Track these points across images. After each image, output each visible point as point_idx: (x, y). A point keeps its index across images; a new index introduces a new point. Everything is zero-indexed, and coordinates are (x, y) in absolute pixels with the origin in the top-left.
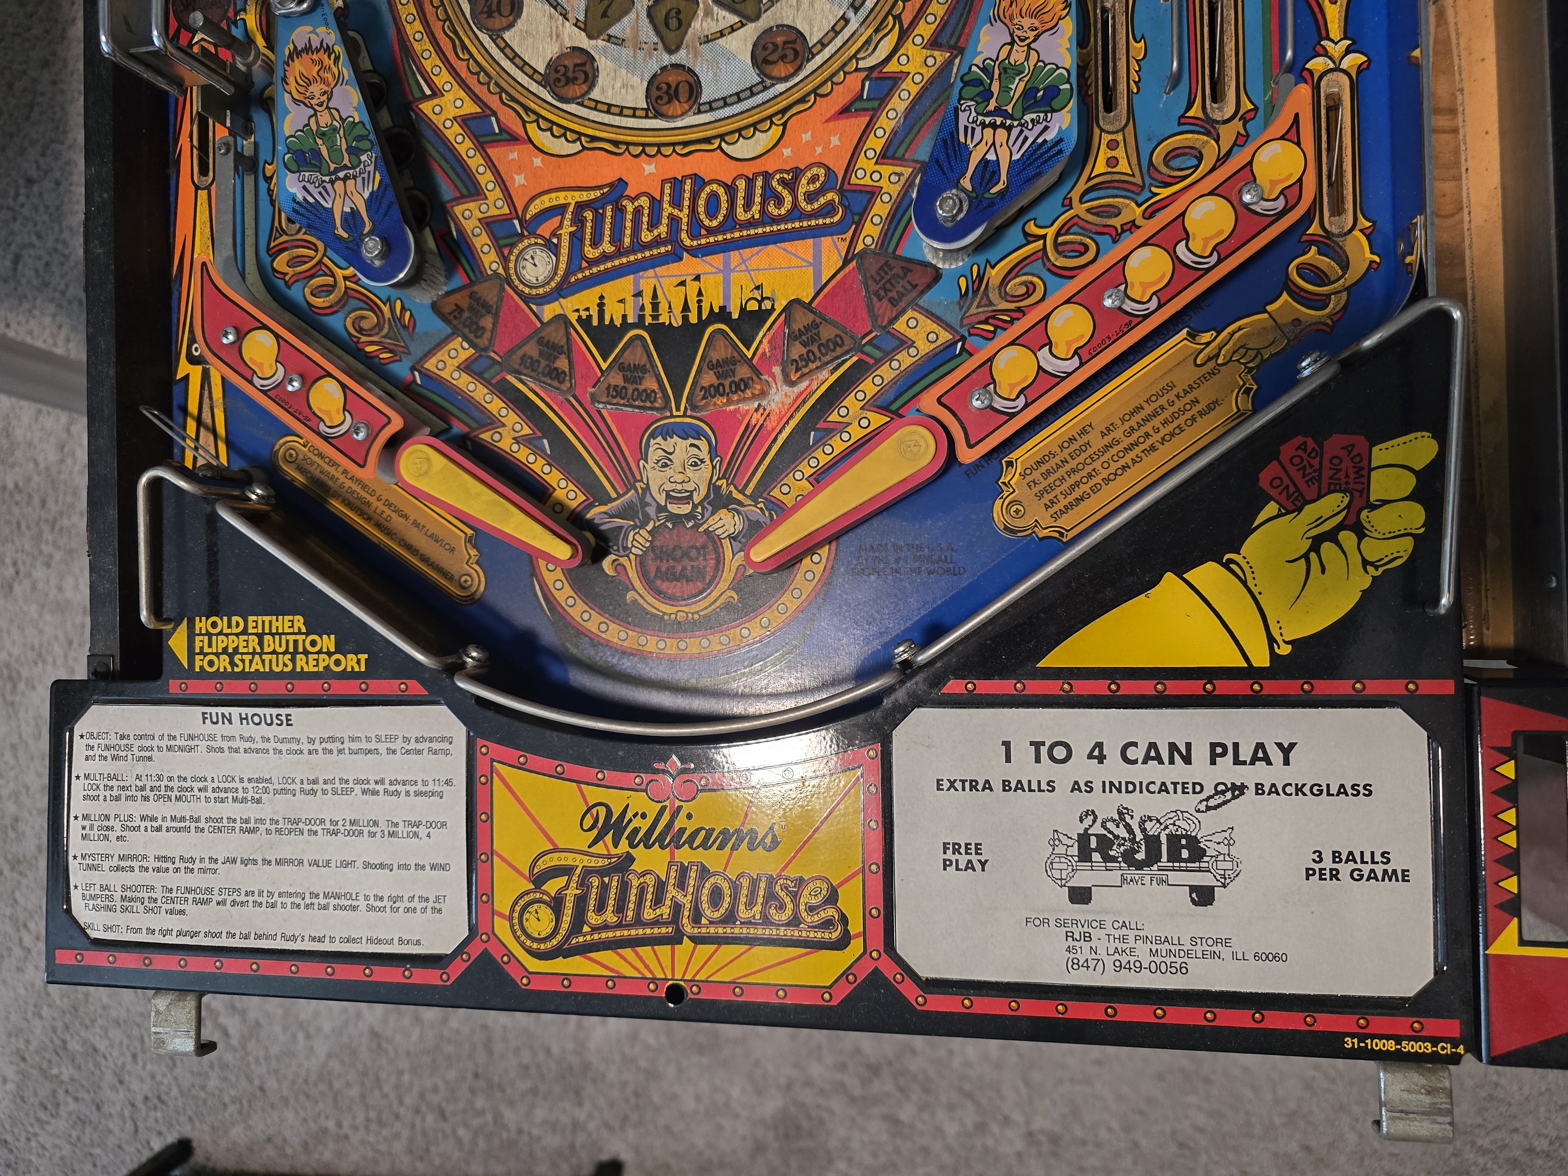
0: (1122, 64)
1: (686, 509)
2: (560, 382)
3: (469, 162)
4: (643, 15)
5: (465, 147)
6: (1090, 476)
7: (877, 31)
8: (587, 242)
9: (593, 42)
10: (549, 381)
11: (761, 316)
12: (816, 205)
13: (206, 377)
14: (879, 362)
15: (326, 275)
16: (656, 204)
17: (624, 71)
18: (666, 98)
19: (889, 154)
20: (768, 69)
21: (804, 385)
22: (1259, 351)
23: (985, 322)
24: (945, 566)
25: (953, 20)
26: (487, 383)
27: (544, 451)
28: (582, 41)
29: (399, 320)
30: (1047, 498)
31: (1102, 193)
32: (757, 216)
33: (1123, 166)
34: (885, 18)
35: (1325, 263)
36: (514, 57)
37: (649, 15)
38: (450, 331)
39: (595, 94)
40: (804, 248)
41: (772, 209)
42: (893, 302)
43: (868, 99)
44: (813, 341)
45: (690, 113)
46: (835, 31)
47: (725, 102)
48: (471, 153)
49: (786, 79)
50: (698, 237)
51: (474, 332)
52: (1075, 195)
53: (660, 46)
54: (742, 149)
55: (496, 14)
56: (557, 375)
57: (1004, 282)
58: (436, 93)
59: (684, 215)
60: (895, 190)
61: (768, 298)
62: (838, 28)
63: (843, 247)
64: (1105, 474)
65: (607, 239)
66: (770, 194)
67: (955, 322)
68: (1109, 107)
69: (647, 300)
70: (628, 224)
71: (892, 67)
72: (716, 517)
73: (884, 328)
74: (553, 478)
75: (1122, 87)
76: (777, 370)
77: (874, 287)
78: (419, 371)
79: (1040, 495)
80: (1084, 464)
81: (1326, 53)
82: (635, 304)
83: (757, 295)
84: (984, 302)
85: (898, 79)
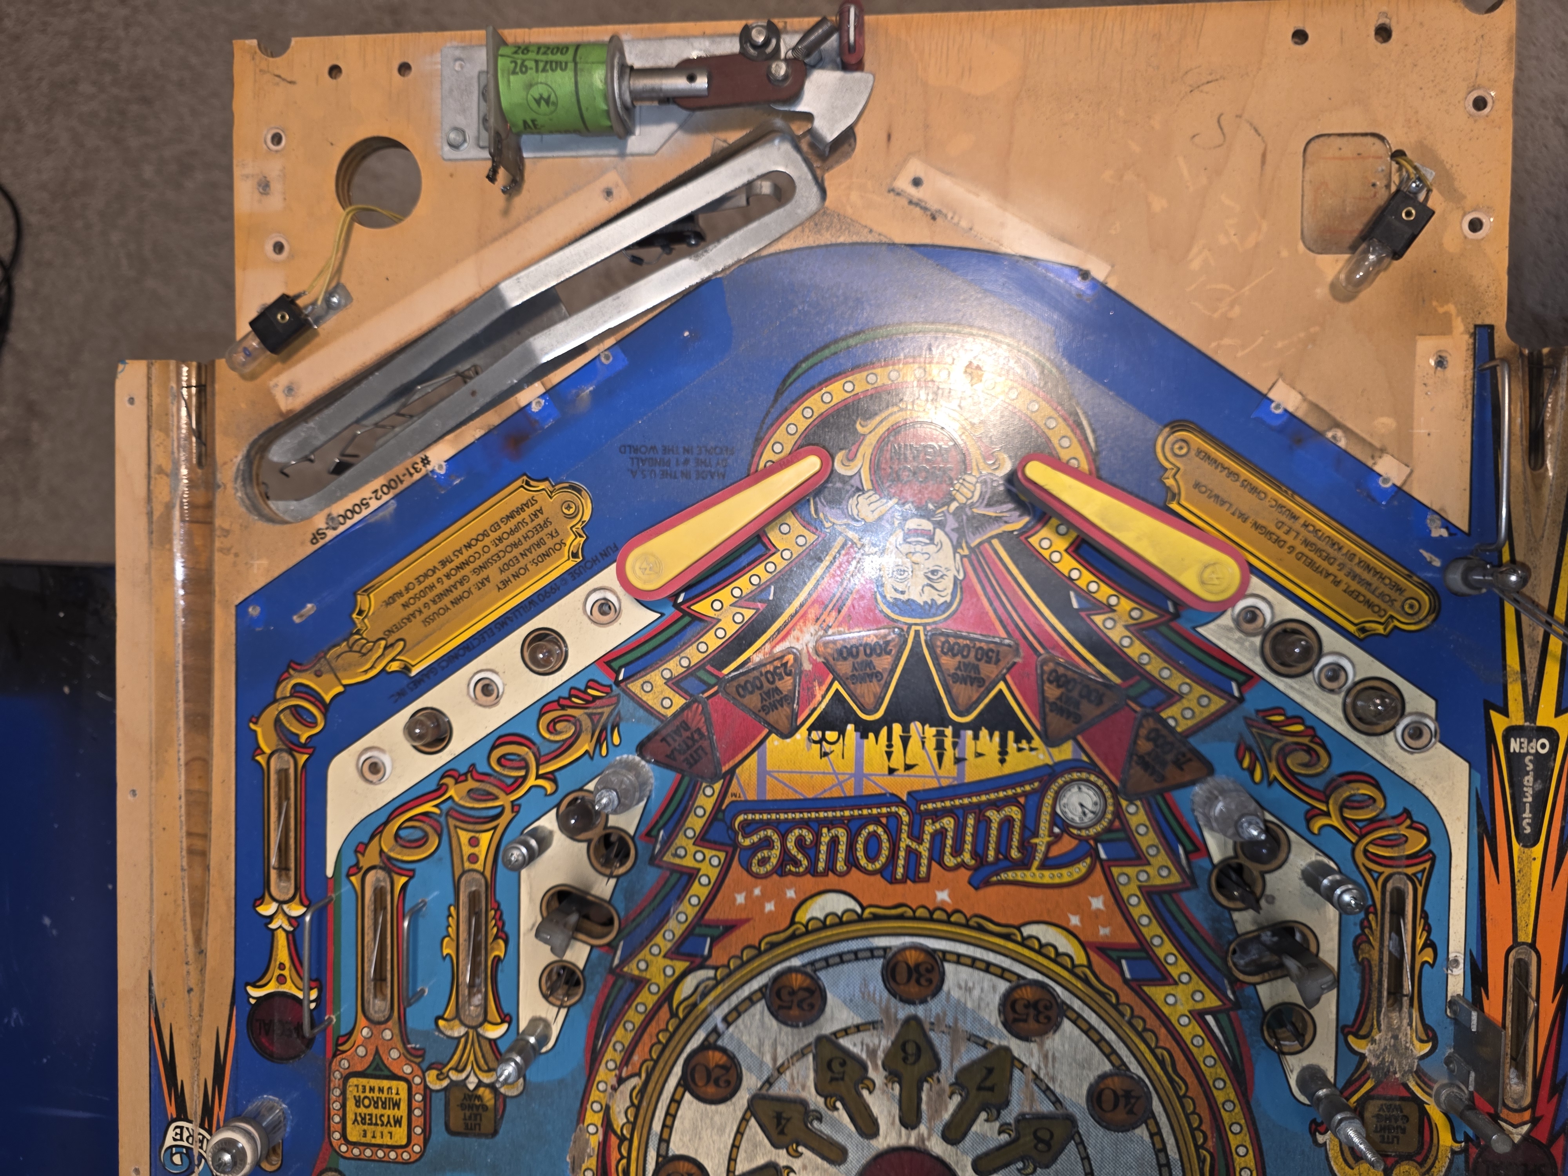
0: (463, 935)
2: (1055, 671)
3: (1159, 931)
4: (945, 1063)
5: (1165, 949)
6: (500, 539)
7: (695, 1005)
8: (1017, 824)
9: (1004, 1043)
10: (1069, 673)
11: (823, 724)
12: (762, 834)
13: (1531, 713)
14: (701, 666)
15: (1355, 821)
16: (936, 856)
17: (969, 1005)
18: (922, 969)
19: (685, 879)
20: (807, 983)
21: (778, 649)
22: (351, 649)
23: (596, 698)
24: (639, 455)
25: (619, 1003)
26: (1147, 676)
27: (1078, 595)
29: (1257, 759)
30: (540, 520)
32: (825, 830)
33: (464, 837)
34: (685, 1017)
35: (294, 727)
36: (1099, 1041)
37: (938, 1062)
38: (1192, 741)
39: (1003, 986)
40: (774, 793)
41: (809, 837)
42: (685, 726)
43: (705, 936)
44: (768, 693)
45: (894, 950)
46: (738, 1011)
47: (856, 955)
48: (1157, 941)
49: (791, 970)
50: (889, 815)
51: (1159, 736)
52: (508, 815)
53: (927, 1026)
54: (838, 904)
55: (1120, 1093)
56: (1059, 680)
57: (576, 737)
58: (1199, 1016)
59: (905, 841)
60: (680, 840)
61: (815, 742)
62: (734, 1014)
63: (734, 788)
64: (487, 541)
65: (995, 825)
67: (625, 700)
70: (969, 838)
71: (681, 966)
73: (695, 701)
74: (1067, 565)
75: (464, 913)
76: (807, 666)
77: (705, 744)
78: (1233, 696)
79: (547, 522)
80: (505, 552)
81: (290, 918)
82: (963, 750)
83: (827, 747)
84: (596, 718)
85: (675, 953)
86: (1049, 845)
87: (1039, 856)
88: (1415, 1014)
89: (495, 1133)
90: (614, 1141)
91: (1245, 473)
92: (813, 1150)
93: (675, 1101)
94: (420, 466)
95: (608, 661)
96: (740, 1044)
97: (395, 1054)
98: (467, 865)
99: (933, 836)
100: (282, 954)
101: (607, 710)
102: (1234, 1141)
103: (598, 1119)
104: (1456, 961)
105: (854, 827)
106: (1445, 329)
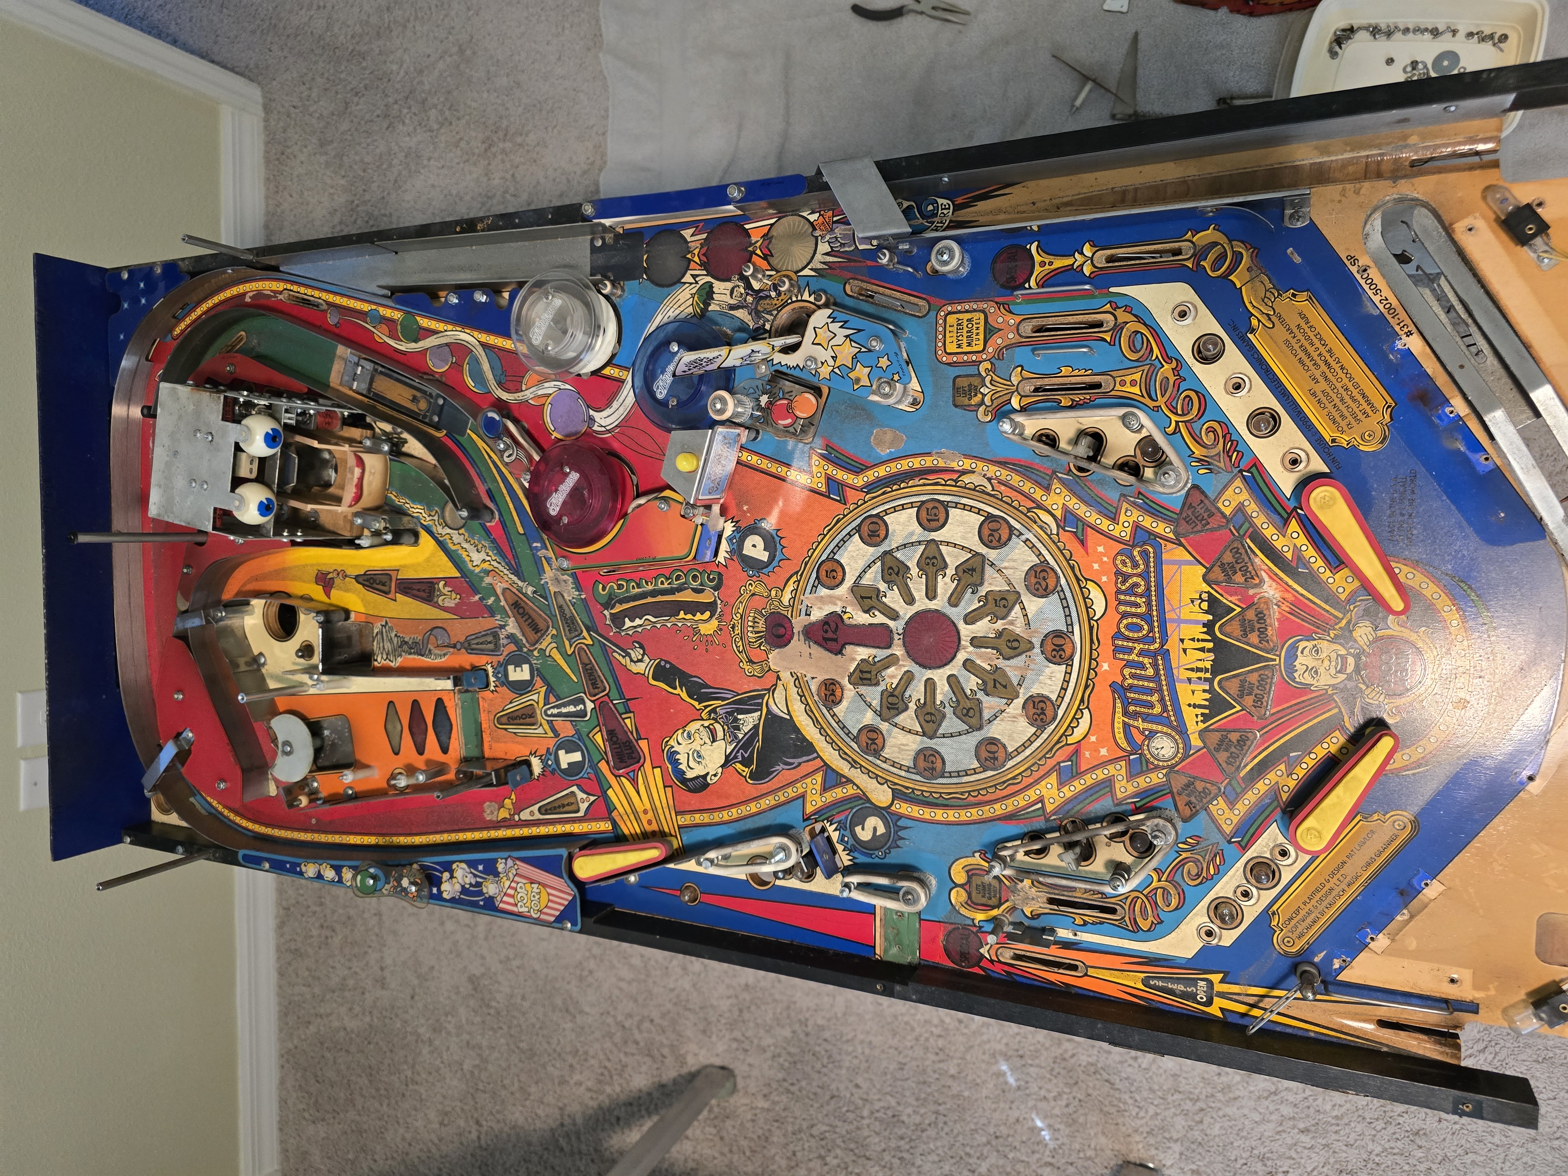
0: (1074, 380)
1: (1351, 660)
2: (1248, 739)
3: (1088, 784)
4: (1007, 662)
5: (1078, 786)
6: (1346, 389)
7: (1035, 522)
9: (1021, 695)
10: (1247, 747)
11: (1212, 601)
12: (1141, 562)
13: (1222, 995)
14: (1252, 525)
15: (1156, 894)
17: (1041, 678)
18: (1061, 653)
19: (1112, 515)
20: (1051, 587)
21: (1263, 574)
22: (1267, 290)
23: (1231, 457)
24: (1408, 482)
26: (1244, 791)
28: (1019, 702)
29: (1192, 847)
30: (1360, 416)
31: (1152, 389)
33: (1137, 376)
34: (1028, 516)
35: (1211, 256)
36: (1024, 746)
37: (1008, 659)
38: (1204, 813)
39: (1054, 697)
40: (1168, 571)
42: (1211, 515)
43: (1077, 528)
44: (1233, 567)
45: (1072, 638)
46: (1032, 547)
47: (1068, 616)
48: (1082, 782)
49: (1058, 578)
51: (1206, 795)
52: (1152, 404)
53: (1028, 654)
54: (1099, 607)
55: (996, 755)
56: (1242, 741)
57: (1205, 446)
58: (1041, 800)
59: (1138, 647)
60: (1136, 513)
61: (1200, 595)
62: (1031, 545)
63: (1170, 546)
64: (1346, 380)
65: (1149, 698)
66: (1131, 591)
67: (1230, 476)
68: (1098, 386)
69: (1194, 675)
70: (1141, 683)
71: (1058, 514)
72: (1359, 639)
73: (1228, 521)
74: (1321, 752)
75: (1088, 379)
76: (1251, 592)
77: (1199, 527)
78: (1232, 838)
79: (1359, 421)
80: (1338, 393)
81: (1082, 265)
82: (1195, 683)
83: (1197, 602)
84: (1217, 458)
85: (1066, 510)
86: (1137, 728)
87: (1131, 722)
88: (1047, 911)
89: (956, 406)
90: (955, 476)
91: (1380, 860)
92: (956, 588)
93: (979, 511)
94: (1406, 330)
95: (1256, 464)
96: (1013, 548)
97: (999, 341)
98: (1118, 379)
99: (1142, 663)
100: (1060, 263)
101: (1222, 465)
102: (974, 811)
103: (967, 466)
104: (1075, 935)
105: (1147, 617)
106: (1476, 987)
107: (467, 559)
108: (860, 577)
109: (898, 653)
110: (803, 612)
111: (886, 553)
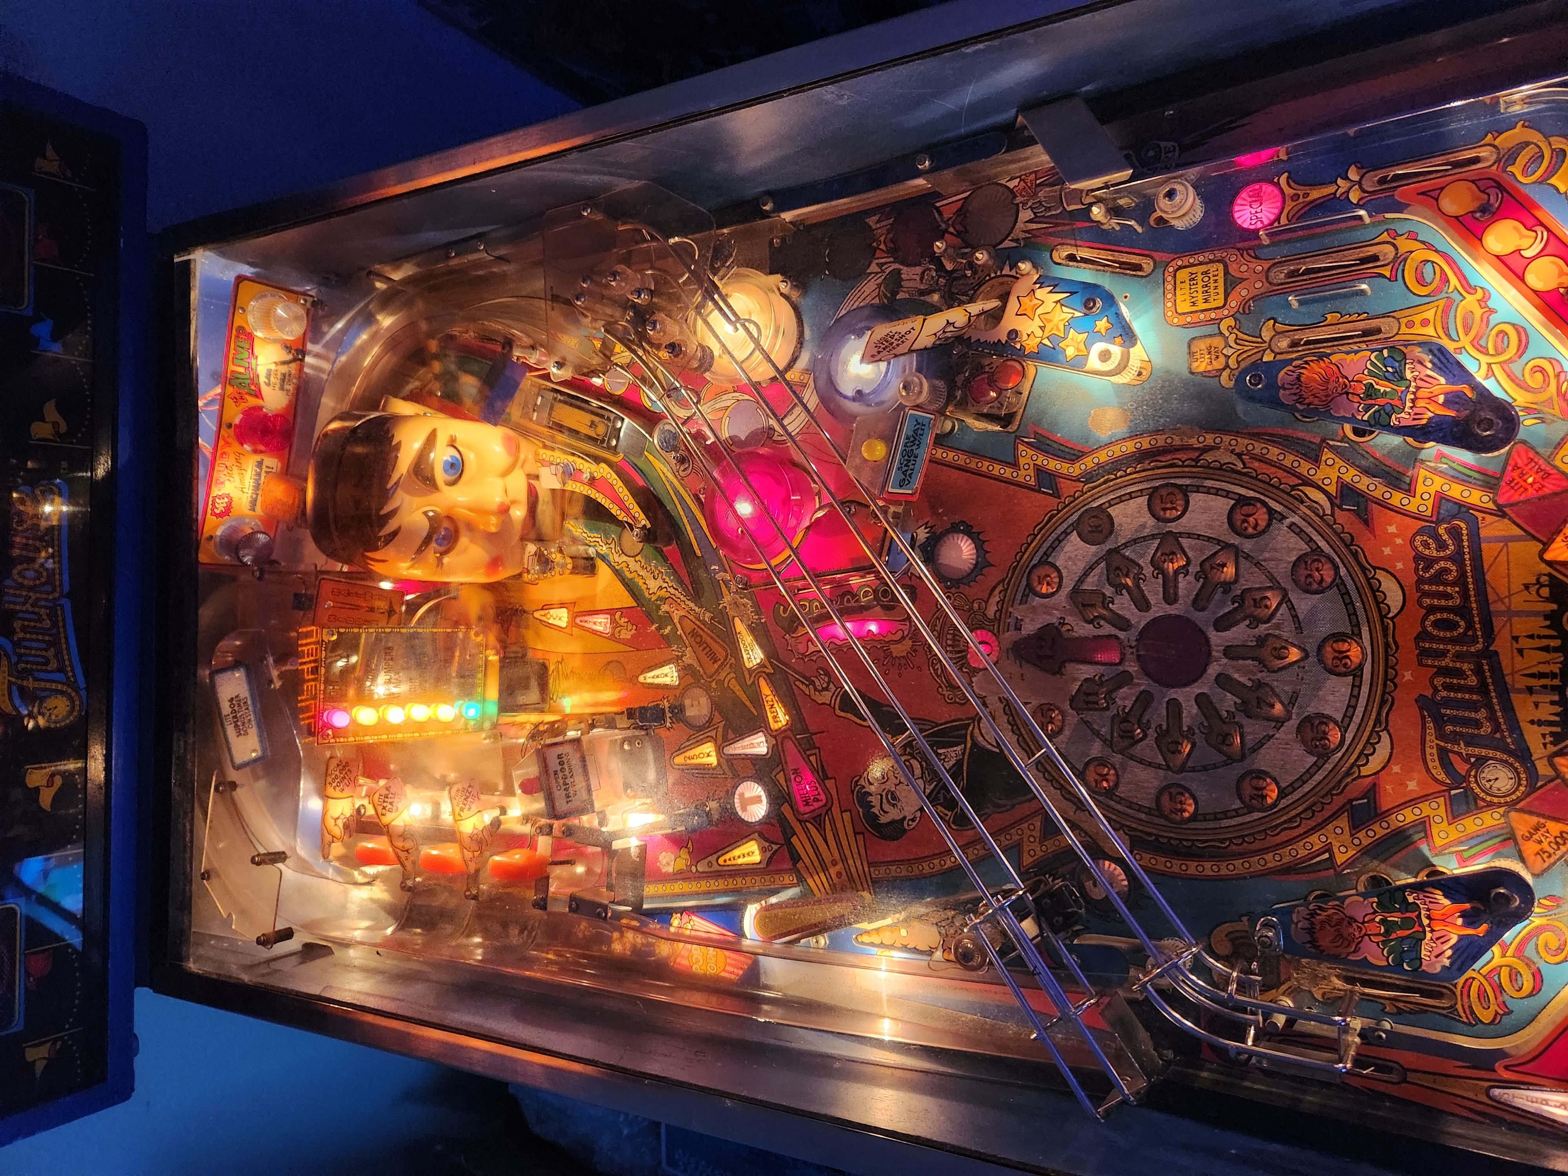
28: (1292, 724)
31: (1451, 326)
68: (1379, 331)
69: (1536, 683)
107: (644, 587)
108: (1081, 580)
109: (1130, 669)
110: (1012, 627)
111: (1110, 551)
